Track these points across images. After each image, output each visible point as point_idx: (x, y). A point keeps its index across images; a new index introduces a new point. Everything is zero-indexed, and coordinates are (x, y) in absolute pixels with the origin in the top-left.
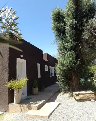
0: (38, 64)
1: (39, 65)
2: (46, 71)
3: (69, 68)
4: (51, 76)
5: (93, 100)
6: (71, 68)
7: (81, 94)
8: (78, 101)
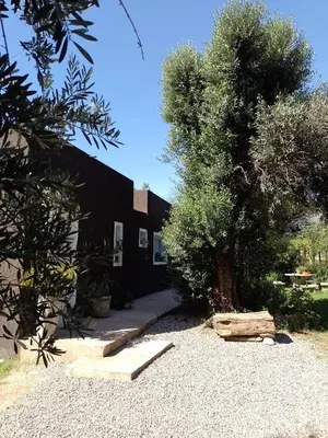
0: (116, 224)
1: (118, 225)
2: (140, 245)
3: (208, 243)
4: (155, 263)
5: (271, 341)
6: (214, 245)
7: (236, 322)
8: (227, 339)
